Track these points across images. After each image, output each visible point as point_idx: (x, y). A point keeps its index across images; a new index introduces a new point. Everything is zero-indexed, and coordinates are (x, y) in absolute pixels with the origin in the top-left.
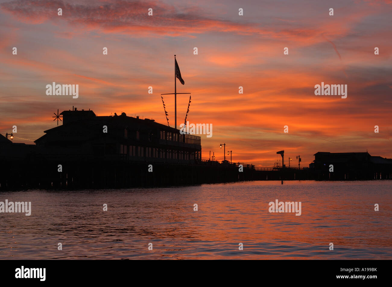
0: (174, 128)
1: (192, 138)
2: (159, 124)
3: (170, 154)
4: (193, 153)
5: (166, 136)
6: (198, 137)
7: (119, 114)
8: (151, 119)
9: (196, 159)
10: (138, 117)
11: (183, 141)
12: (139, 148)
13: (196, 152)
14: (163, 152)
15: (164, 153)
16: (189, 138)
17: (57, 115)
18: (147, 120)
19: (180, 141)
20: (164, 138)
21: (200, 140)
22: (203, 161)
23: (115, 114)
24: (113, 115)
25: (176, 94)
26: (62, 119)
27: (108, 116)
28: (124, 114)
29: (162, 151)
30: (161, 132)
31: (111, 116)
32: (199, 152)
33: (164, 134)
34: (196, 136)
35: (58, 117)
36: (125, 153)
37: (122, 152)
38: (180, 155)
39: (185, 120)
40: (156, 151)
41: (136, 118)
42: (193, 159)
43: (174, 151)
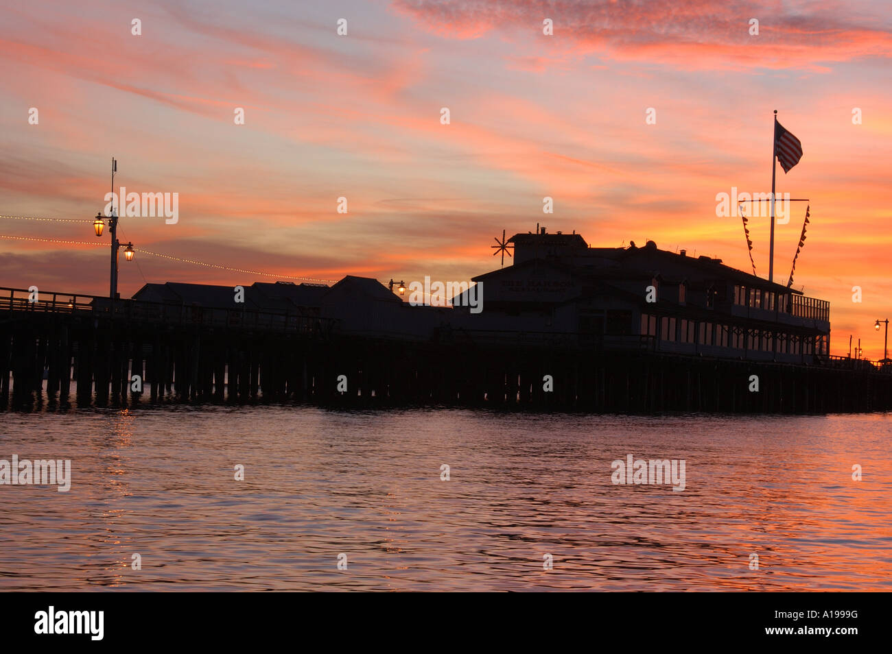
0: (768, 279)
1: (809, 305)
2: (731, 268)
3: (756, 339)
4: (810, 339)
5: (748, 297)
6: (824, 301)
7: (640, 244)
8: (713, 257)
9: (817, 353)
10: (683, 253)
11: (787, 311)
12: (684, 322)
13: (818, 338)
14: (738, 335)
15: (742, 337)
16: (801, 305)
17: (502, 243)
18: (704, 259)
19: (780, 310)
20: (743, 303)
21: (827, 310)
22: (834, 358)
23: (632, 243)
24: (627, 245)
26: (512, 251)
27: (616, 247)
28: (651, 245)
29: (736, 331)
30: (737, 289)
31: (621, 249)
32: (825, 338)
33: (743, 293)
34: (818, 300)
35: (503, 247)
36: (652, 333)
37: (644, 332)
38: (779, 342)
39: (794, 261)
40: (722, 332)
41: (679, 253)
42: (810, 353)
43: (765, 332)
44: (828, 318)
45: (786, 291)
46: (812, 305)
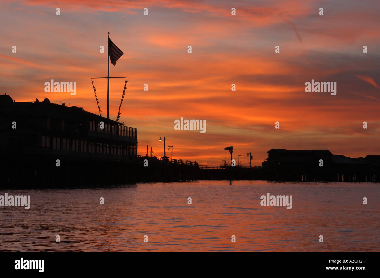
0: (106, 117)
1: (127, 130)
2: (88, 112)
3: (101, 148)
4: (128, 147)
5: (96, 126)
6: (134, 128)
7: (41, 100)
8: (79, 107)
9: (131, 154)
10: (63, 104)
11: (116, 133)
12: (64, 140)
13: (131, 147)
14: (92, 146)
15: (94, 147)
16: (123, 130)
18: (74, 107)
19: (113, 133)
21: (136, 133)
22: (139, 157)
23: (37, 100)
24: (34, 101)
25: (108, 78)
27: (28, 102)
28: (47, 101)
29: (91, 144)
30: (91, 123)
31: (31, 103)
32: (135, 147)
33: (94, 124)
34: (131, 128)
36: (48, 145)
37: (44, 145)
38: (112, 149)
39: (119, 109)
40: (84, 144)
41: (61, 104)
42: (128, 154)
43: (105, 144)
44: (136, 137)
45: (115, 124)
46: (129, 131)
